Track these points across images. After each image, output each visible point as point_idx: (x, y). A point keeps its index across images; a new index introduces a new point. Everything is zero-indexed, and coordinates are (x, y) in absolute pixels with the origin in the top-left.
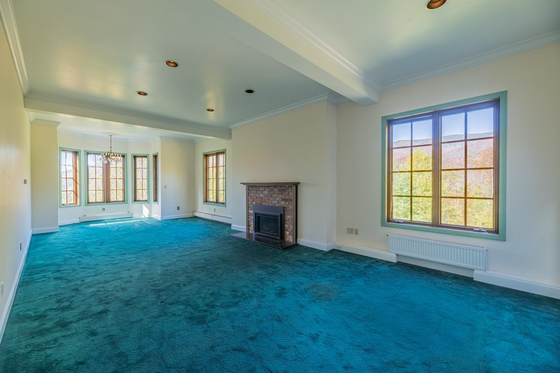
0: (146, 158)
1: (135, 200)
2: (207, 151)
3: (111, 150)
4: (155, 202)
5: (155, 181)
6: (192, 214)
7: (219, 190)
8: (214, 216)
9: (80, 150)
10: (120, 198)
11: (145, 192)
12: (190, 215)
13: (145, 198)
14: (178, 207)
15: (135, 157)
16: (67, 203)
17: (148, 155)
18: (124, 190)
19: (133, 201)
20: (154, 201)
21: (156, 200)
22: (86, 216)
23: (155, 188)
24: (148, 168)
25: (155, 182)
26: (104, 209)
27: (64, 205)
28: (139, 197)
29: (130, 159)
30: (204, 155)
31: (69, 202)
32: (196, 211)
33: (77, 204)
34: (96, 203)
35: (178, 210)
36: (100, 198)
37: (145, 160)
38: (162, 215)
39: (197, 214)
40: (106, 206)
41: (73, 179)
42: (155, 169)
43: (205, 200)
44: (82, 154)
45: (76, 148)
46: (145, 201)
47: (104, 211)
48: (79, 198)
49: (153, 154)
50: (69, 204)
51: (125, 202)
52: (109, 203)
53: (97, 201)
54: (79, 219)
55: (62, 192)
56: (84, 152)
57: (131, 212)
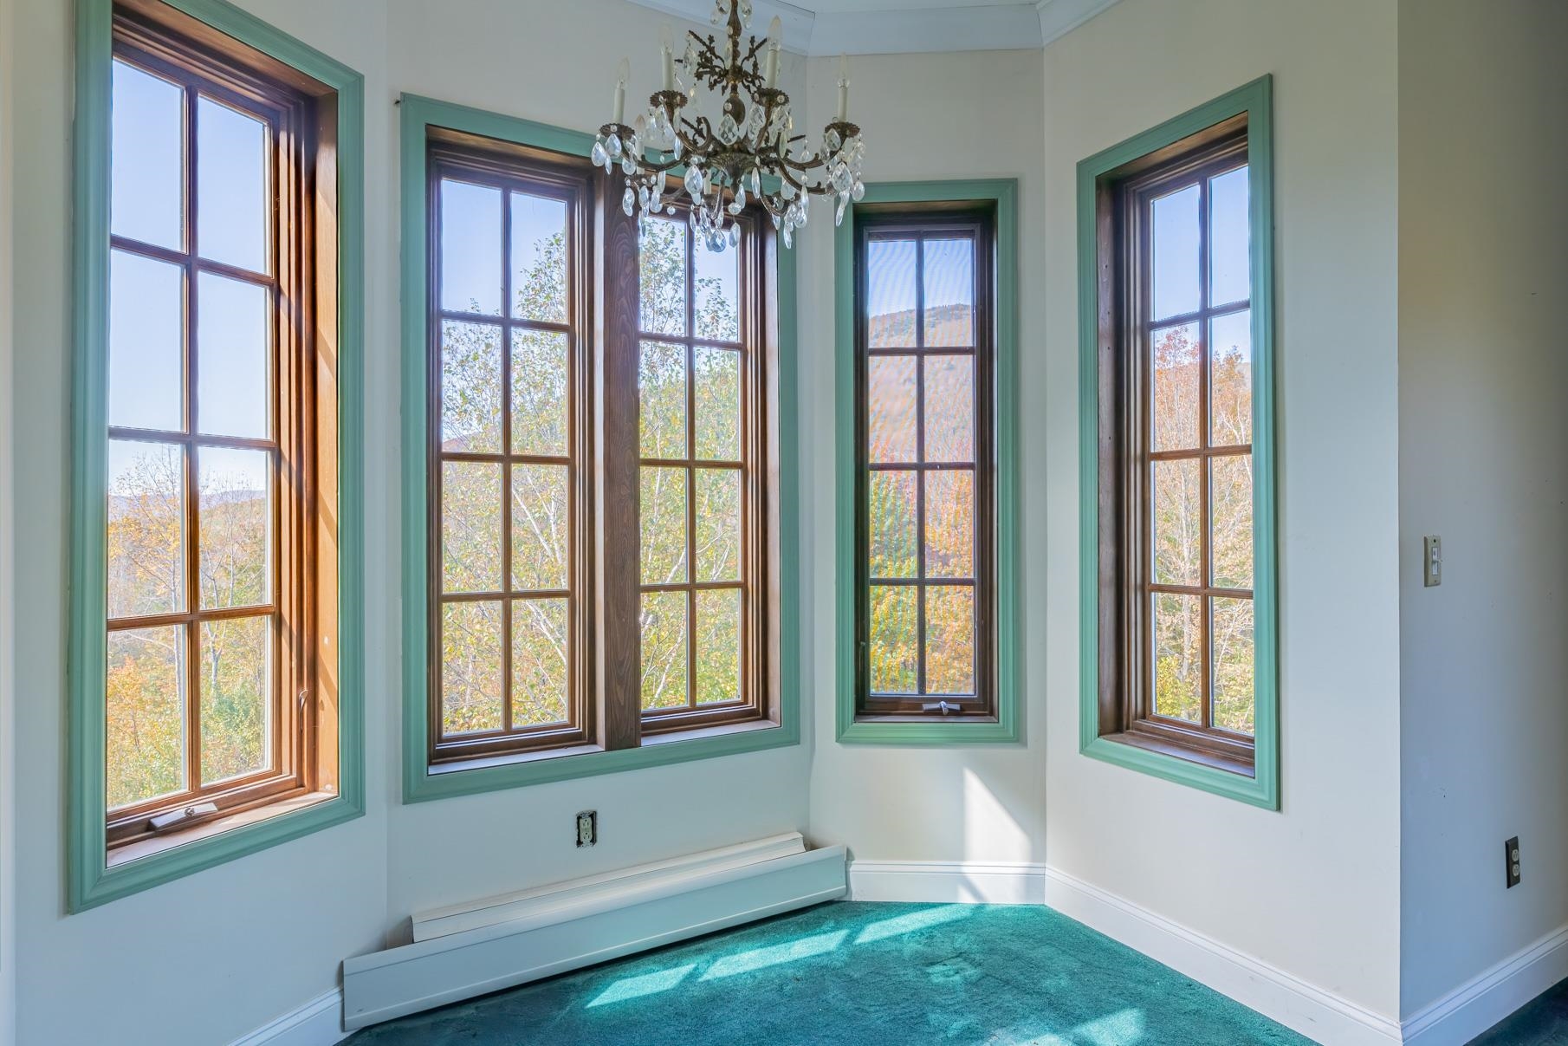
1: (866, 705)
4: (1112, 745)
9: (359, 78)
16: (197, 795)
17: (1012, 184)
19: (844, 714)
20: (1096, 732)
21: (1118, 718)
22: (402, 936)
26: (588, 826)
33: (313, 787)
34: (511, 744)
40: (614, 789)
47: (587, 849)
48: (341, 706)
49: (1082, 166)
50: (228, 807)
51: (765, 716)
52: (637, 745)
53: (517, 724)
54: (337, 998)
55: (111, 634)
56: (398, 110)
57: (836, 830)
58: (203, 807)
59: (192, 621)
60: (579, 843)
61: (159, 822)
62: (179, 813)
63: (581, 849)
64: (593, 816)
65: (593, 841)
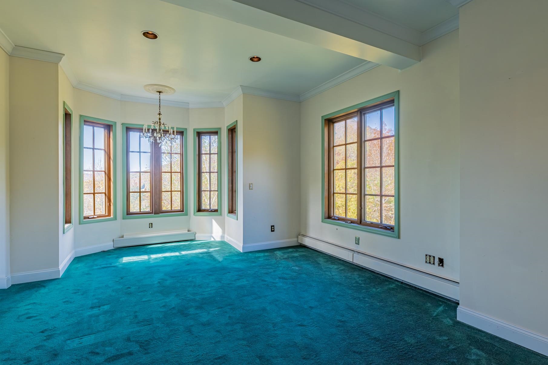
0: (217, 136)
1: (199, 210)
2: (330, 110)
3: (160, 119)
4: (231, 215)
5: (231, 175)
6: (295, 239)
7: (365, 195)
8: (356, 255)
9: (116, 123)
10: (177, 206)
11: (214, 196)
12: (292, 241)
13: (214, 206)
14: (272, 226)
15: (199, 134)
16: (94, 215)
17: (220, 129)
18: (182, 192)
19: (196, 211)
20: (229, 213)
21: (232, 211)
22: (123, 237)
23: (230, 189)
24: (219, 154)
25: (231, 178)
26: (151, 225)
27: (89, 218)
28: (205, 205)
29: (191, 137)
30: (325, 120)
31: (98, 212)
32: (303, 233)
33: (110, 216)
34: (141, 213)
35: (272, 231)
36: (146, 206)
37: (214, 138)
38: (244, 243)
39: (307, 242)
40: (156, 220)
41: (105, 173)
42: (230, 154)
43: (327, 215)
44: (119, 130)
45: (109, 118)
46: (215, 211)
47: (151, 228)
48: (113, 205)
49: (227, 127)
50: (98, 217)
51: (183, 212)
52: (159, 214)
53: (141, 211)
54: (113, 243)
55: (84, 195)
56: (122, 125)
57: (194, 229)
58: (95, 216)
59: (94, 194)
60: (150, 227)
61: (89, 217)
62: (92, 217)
63: (150, 228)
64: (152, 224)
65: (152, 227)
